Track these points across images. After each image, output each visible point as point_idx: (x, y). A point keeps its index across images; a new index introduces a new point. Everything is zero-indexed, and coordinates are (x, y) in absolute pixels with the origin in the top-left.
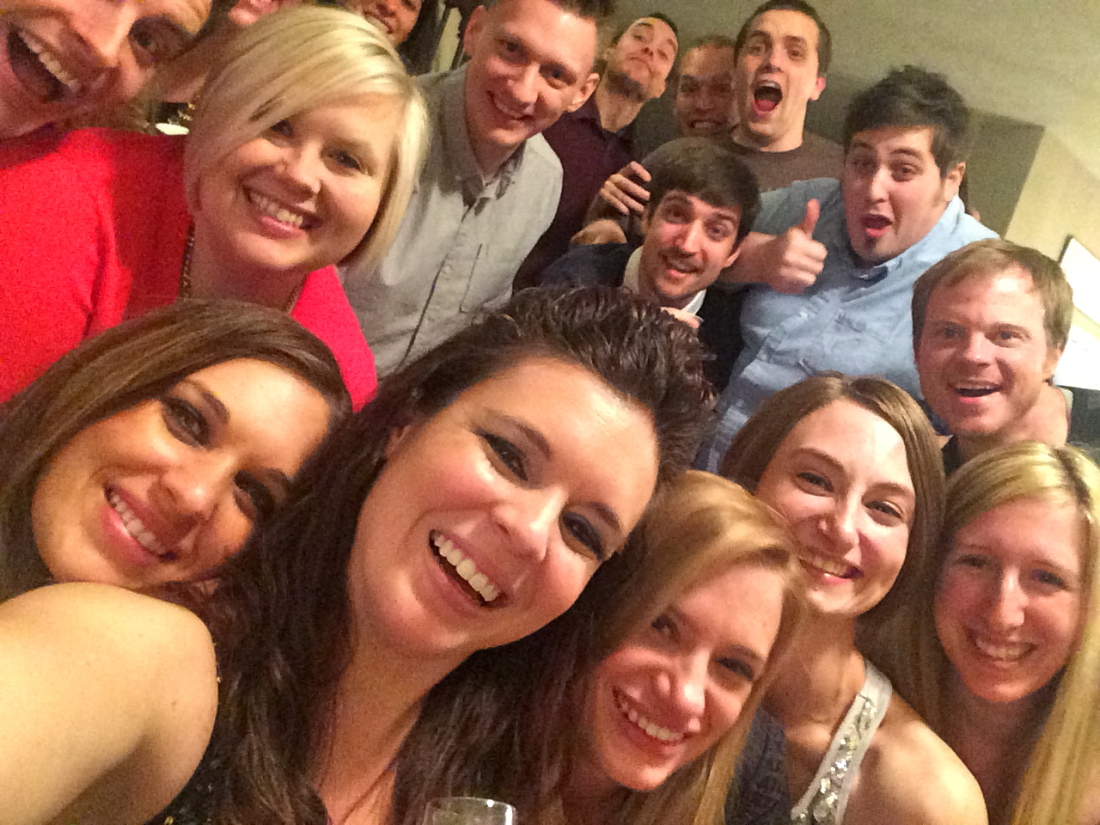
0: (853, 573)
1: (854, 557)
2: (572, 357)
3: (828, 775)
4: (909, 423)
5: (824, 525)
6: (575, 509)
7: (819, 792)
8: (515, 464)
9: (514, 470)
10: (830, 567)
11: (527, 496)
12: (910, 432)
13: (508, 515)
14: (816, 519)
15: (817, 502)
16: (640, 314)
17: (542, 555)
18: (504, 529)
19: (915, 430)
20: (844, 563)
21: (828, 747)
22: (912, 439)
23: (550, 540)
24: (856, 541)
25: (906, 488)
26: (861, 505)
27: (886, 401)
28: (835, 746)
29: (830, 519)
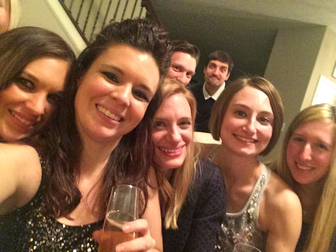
0: (255, 141)
1: (255, 137)
2: (123, 43)
3: (253, 199)
4: (269, 91)
5: (244, 128)
6: (136, 88)
7: (250, 204)
8: (114, 79)
9: (114, 81)
10: (248, 140)
11: (120, 87)
12: (270, 94)
13: (115, 94)
14: (241, 127)
15: (241, 122)
16: (141, 25)
17: (129, 104)
18: (115, 99)
19: (272, 93)
20: (252, 139)
21: (252, 191)
22: (271, 97)
23: (130, 99)
24: (255, 131)
25: (270, 112)
26: (256, 120)
27: (261, 85)
28: (254, 191)
29: (246, 126)
